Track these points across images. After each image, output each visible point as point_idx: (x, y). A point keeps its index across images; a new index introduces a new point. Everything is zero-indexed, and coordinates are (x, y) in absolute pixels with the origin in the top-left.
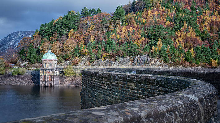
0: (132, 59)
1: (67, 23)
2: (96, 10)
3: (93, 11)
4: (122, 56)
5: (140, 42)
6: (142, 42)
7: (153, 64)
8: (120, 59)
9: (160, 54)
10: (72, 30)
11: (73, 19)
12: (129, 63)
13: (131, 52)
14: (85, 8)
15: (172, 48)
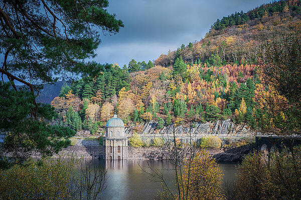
0: (212, 124)
1: (114, 79)
2: (147, 63)
3: (144, 64)
4: (200, 122)
5: (216, 103)
6: (219, 104)
7: (239, 131)
8: (197, 125)
9: (246, 119)
10: (124, 88)
11: (121, 74)
12: (209, 130)
13: (210, 117)
14: (133, 60)
15: (258, 112)
